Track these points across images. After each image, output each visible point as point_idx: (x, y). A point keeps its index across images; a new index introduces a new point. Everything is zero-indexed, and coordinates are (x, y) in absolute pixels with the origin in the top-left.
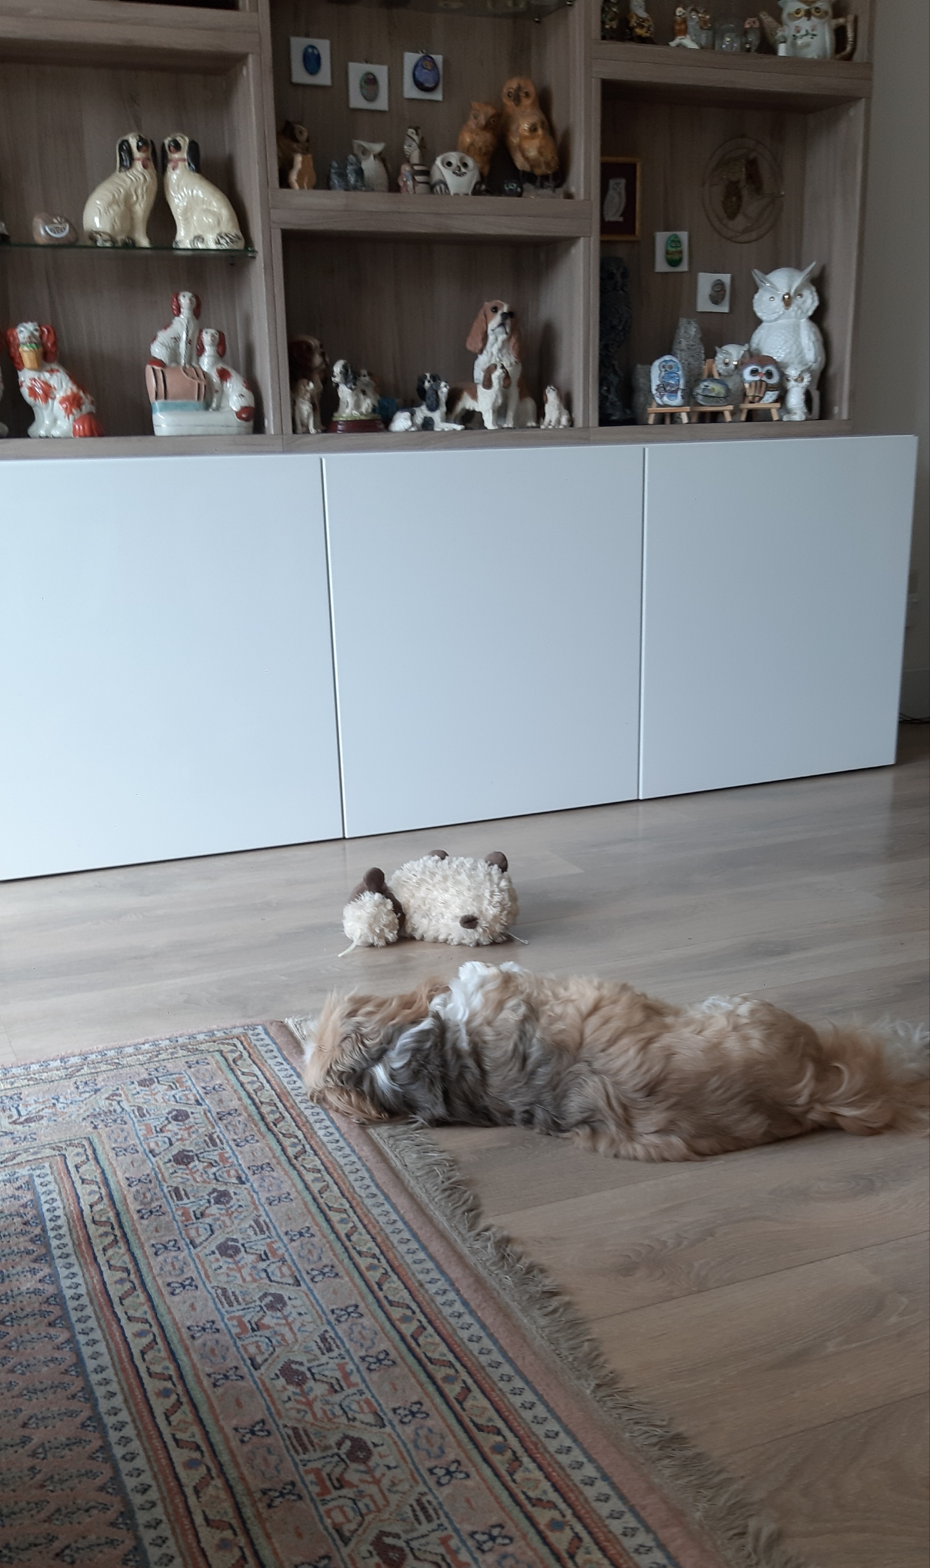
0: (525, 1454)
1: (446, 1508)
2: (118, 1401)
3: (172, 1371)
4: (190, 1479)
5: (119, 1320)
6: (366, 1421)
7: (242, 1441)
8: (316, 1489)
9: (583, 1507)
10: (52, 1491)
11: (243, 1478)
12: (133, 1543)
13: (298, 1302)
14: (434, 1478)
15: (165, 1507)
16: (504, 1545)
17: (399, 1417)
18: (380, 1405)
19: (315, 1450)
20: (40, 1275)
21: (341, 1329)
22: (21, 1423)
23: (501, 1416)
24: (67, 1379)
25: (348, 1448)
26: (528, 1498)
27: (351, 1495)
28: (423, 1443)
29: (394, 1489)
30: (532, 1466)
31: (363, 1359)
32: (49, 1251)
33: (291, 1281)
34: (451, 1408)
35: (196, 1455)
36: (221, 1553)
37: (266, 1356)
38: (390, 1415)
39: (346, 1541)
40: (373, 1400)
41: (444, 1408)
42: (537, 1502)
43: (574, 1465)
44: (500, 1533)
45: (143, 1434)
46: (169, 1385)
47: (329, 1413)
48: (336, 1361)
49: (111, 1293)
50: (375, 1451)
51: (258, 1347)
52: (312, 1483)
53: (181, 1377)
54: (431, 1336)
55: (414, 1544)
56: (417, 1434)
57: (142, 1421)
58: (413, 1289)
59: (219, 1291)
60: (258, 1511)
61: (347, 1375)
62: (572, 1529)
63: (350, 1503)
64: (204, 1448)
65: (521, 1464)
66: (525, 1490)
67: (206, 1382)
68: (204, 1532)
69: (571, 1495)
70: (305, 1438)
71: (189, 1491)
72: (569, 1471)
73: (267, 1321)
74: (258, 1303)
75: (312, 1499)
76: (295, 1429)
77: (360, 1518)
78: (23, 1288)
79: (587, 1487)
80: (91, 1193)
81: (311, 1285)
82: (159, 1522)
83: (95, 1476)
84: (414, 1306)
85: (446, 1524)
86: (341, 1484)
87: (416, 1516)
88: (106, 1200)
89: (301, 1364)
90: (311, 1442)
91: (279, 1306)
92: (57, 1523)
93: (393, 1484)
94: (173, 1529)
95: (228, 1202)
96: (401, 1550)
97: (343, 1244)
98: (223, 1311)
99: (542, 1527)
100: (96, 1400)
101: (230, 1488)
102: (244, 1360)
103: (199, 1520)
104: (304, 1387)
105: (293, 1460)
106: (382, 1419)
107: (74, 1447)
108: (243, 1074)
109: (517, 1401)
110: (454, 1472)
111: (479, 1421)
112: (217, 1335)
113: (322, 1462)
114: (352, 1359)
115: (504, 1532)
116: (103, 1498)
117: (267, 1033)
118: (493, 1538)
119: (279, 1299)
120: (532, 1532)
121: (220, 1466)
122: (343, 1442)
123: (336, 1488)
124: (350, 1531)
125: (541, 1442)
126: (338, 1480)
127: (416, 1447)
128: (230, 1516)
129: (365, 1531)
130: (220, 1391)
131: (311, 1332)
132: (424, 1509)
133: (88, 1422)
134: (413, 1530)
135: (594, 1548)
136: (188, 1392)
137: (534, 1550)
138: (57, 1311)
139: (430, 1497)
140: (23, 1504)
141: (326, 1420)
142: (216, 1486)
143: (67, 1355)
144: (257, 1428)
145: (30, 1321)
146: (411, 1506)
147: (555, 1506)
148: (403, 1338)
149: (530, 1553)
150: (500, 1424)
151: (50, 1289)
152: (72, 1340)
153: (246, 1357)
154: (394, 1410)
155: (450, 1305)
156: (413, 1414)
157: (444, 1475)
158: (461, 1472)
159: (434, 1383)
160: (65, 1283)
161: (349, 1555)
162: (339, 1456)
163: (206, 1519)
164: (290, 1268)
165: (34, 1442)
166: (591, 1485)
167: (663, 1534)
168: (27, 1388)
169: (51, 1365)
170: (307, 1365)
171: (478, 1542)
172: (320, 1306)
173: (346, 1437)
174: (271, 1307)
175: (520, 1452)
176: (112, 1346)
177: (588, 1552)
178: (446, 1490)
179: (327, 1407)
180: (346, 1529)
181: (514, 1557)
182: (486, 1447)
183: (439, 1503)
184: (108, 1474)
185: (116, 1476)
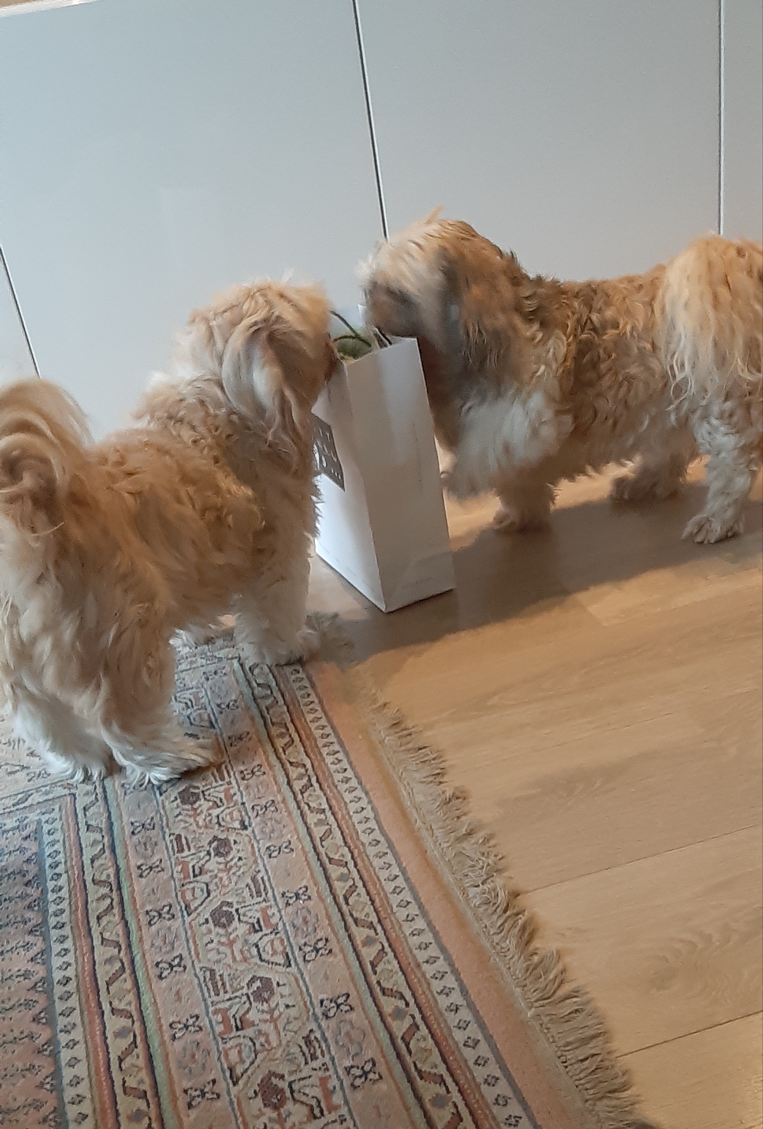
3: (147, 1085)
13: (285, 990)
20: (32, 952)
21: (328, 1028)
24: (41, 1095)
31: (348, 1070)
32: (45, 920)
33: (281, 959)
37: (247, 1064)
48: (320, 1073)
49: (98, 976)
51: (240, 1052)
53: (157, 1094)
54: (423, 1038)
58: (409, 972)
59: (208, 974)
67: (181, 1102)
73: (252, 1016)
74: (245, 991)
78: (14, 970)
80: (95, 842)
81: (302, 965)
84: (408, 995)
88: (107, 852)
89: (282, 1077)
91: (266, 995)
95: (228, 853)
97: (339, 910)
98: (209, 1001)
100: (67, 1124)
102: (223, 1070)
104: (282, 1110)
114: (336, 1070)
119: (267, 985)
130: (194, 1114)
131: (295, 1033)
136: (160, 1113)
138: (42, 999)
143: (45, 1062)
145: (15, 1015)
148: (392, 1041)
151: (40, 971)
152: (52, 1040)
153: (225, 1066)
155: (447, 995)
159: (422, 1107)
160: (56, 962)
164: (282, 941)
169: (28, 1075)
172: (310, 995)
174: (258, 996)
176: (91, 1049)
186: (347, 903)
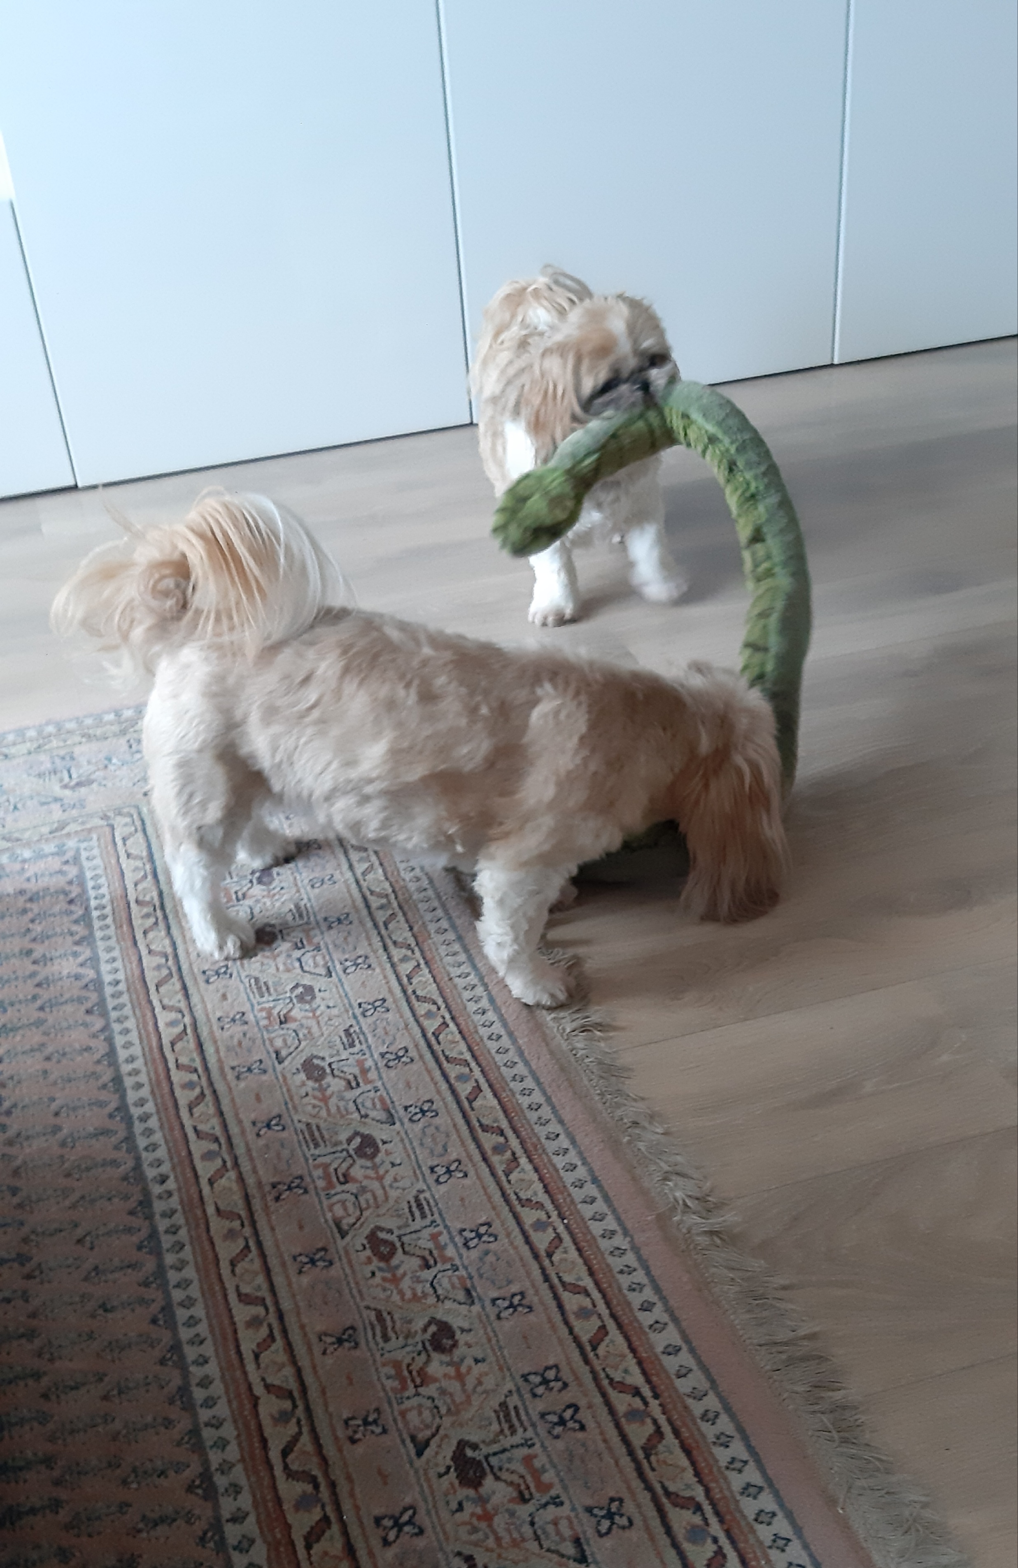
0: (524, 1155)
1: (440, 1205)
2: (145, 1092)
3: (198, 1064)
4: (205, 1170)
5: (153, 1009)
6: (378, 1117)
7: (258, 1135)
8: (321, 1184)
9: (569, 1209)
10: (78, 1179)
11: (255, 1171)
12: (149, 1231)
13: (326, 995)
14: (434, 1176)
15: (181, 1197)
16: (488, 1243)
17: (409, 1116)
18: (392, 1102)
19: (326, 1146)
20: (81, 959)
21: (365, 1023)
22: (53, 1112)
23: (507, 1117)
24: (99, 1068)
25: (358, 1144)
26: (519, 1199)
27: (355, 1191)
28: (428, 1140)
29: (396, 1185)
30: (529, 1167)
31: (383, 1055)
32: (91, 934)
33: (323, 971)
34: (460, 1107)
35: (214, 1147)
36: (228, 1242)
37: (291, 1049)
38: (402, 1112)
39: (343, 1234)
40: (387, 1098)
41: (453, 1107)
42: (526, 1203)
43: (568, 1167)
44: (487, 1231)
45: (166, 1125)
46: (194, 1077)
47: (342, 1108)
48: (357, 1057)
49: (147, 979)
50: (383, 1147)
51: (285, 1041)
52: (319, 1178)
53: (207, 1069)
54: (452, 1033)
55: (405, 1239)
56: (424, 1133)
58: (442, 984)
59: (253, 981)
60: (266, 1203)
61: (365, 1071)
62: (555, 1229)
63: (353, 1198)
64: (223, 1140)
65: (518, 1165)
66: (516, 1191)
67: (230, 1076)
68: (214, 1221)
69: (560, 1196)
70: (317, 1134)
71: (204, 1182)
72: (562, 1172)
73: (295, 1013)
74: (288, 995)
75: (317, 1194)
76: (308, 1125)
77: (359, 1213)
78: (65, 973)
79: (576, 1189)
80: (136, 869)
81: (343, 976)
82: (173, 1212)
83: (118, 1166)
84: (440, 1001)
85: (439, 1221)
86: (346, 1179)
87: (411, 1211)
88: (150, 877)
89: (323, 1059)
90: (322, 1137)
91: (308, 998)
92: (81, 1209)
93: (395, 1180)
94: (187, 1219)
95: (270, 883)
96: (392, 1244)
97: (379, 933)
98: (255, 1002)
99: (527, 1227)
100: (125, 1090)
101: (241, 1179)
102: (268, 1053)
103: (211, 1210)
104: (323, 1083)
106: (392, 1115)
107: (101, 1138)
109: (525, 1101)
110: (453, 1171)
111: (485, 1121)
112: (246, 1027)
113: (332, 1157)
114: (372, 1056)
115: (491, 1230)
116: (124, 1187)
118: (479, 1236)
119: (309, 989)
120: (517, 1231)
121: (236, 1158)
122: (353, 1138)
123: (341, 1183)
124: (348, 1225)
125: (541, 1142)
126: (344, 1175)
127: (422, 1144)
128: (240, 1208)
129: (362, 1225)
130: (242, 1085)
131: (336, 1026)
132: (420, 1206)
133: (116, 1113)
134: (407, 1225)
135: (572, 1248)
136: (211, 1084)
137: (516, 1248)
138: (94, 996)
139: (427, 1195)
140: (50, 1192)
141: (339, 1116)
142: (229, 1178)
143: (101, 1044)
144: (273, 1122)
145: (69, 1008)
146: (408, 1203)
147: (542, 1208)
148: (424, 1035)
149: (512, 1251)
150: (504, 1125)
151: (91, 974)
152: (106, 1028)
153: (271, 1050)
154: (406, 1108)
155: (476, 1002)
156: (423, 1112)
157: (444, 1174)
158: (460, 1171)
159: (448, 1081)
160: (105, 968)
161: (345, 1248)
162: (348, 1152)
163: (218, 1210)
165: (65, 1130)
166: (581, 1187)
167: (640, 1238)
168: (61, 1077)
169: (86, 1054)
170: (328, 1060)
171: (465, 1238)
172: (348, 999)
173: (357, 1133)
174: (301, 998)
175: (519, 1152)
176: (144, 1036)
177: (566, 1252)
178: (443, 1188)
179: (342, 1104)
180: (345, 1223)
181: (495, 1254)
182: (488, 1147)
183: (435, 1201)
184: (131, 1164)
185: (138, 1166)
186: (387, 928)
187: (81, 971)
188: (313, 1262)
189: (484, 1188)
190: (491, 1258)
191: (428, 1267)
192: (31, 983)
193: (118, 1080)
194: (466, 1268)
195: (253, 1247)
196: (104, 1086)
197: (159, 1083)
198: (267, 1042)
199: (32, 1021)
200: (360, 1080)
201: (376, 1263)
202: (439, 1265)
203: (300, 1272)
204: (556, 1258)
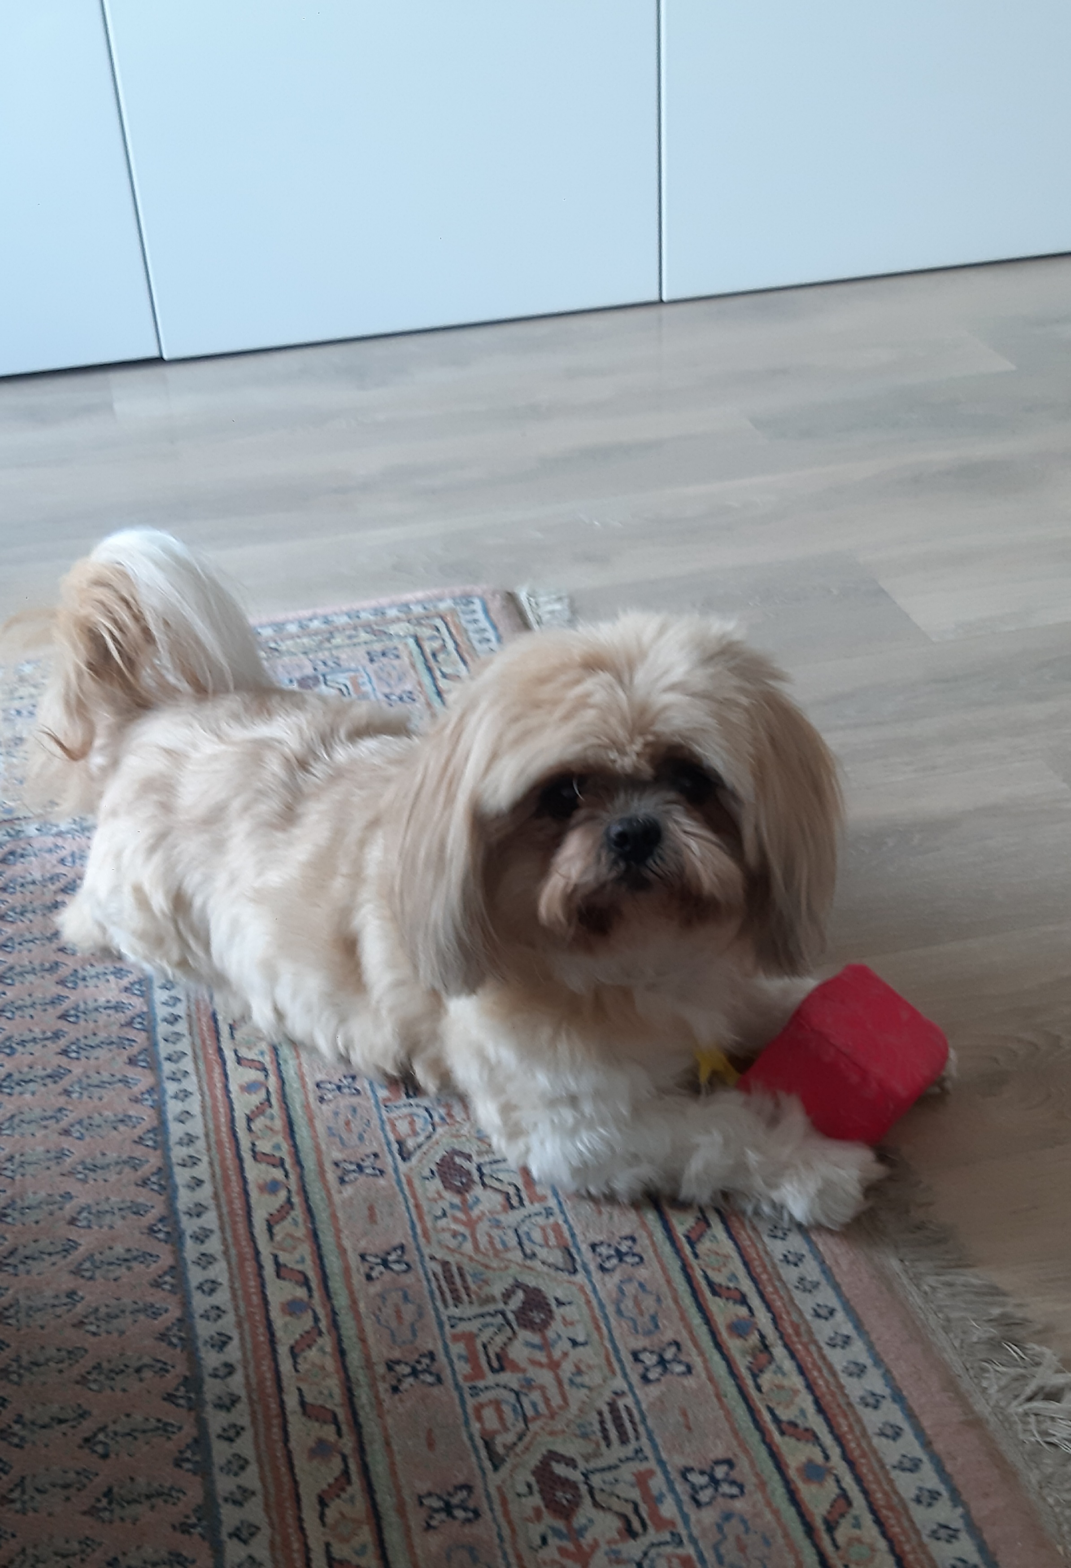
0: (780, 1342)
1: (650, 1422)
2: (205, 1193)
3: (285, 1152)
4: (287, 1331)
5: (224, 1063)
6: (551, 1260)
7: (369, 1278)
8: (463, 1368)
9: (859, 1445)
10: (94, 1334)
11: (363, 1340)
12: (194, 1432)
14: (640, 1368)
15: (247, 1377)
16: (733, 1497)
17: (599, 1260)
18: (573, 1235)
19: (471, 1303)
22: (68, 1217)
23: (750, 1273)
25: (519, 1304)
26: (776, 1420)
27: (515, 1386)
28: (628, 1305)
29: (578, 1380)
30: (788, 1365)
34: (678, 1251)
35: (301, 1293)
36: (315, 1463)
37: (421, 1139)
38: (588, 1255)
39: (496, 1462)
40: (565, 1228)
41: (667, 1249)
42: (789, 1428)
43: (853, 1368)
44: (727, 1474)
45: (233, 1251)
46: (279, 1174)
47: (497, 1241)
50: (558, 1312)
51: (412, 1123)
52: (460, 1357)
53: (298, 1163)
55: (596, 1480)
56: (621, 1291)
57: (234, 1231)
60: (377, 1397)
61: (531, 1182)
62: (838, 1481)
63: (512, 1398)
64: (314, 1283)
65: (771, 1359)
66: (771, 1405)
67: (331, 1176)
68: (296, 1423)
69: (842, 1421)
70: (458, 1281)
71: (283, 1351)
72: (844, 1379)
75: (457, 1386)
76: (445, 1264)
77: (523, 1426)
78: (102, 1000)
79: (869, 1410)
82: (235, 1400)
83: (156, 1315)
85: (648, 1451)
86: (502, 1364)
87: (604, 1430)
89: (469, 1158)
90: (467, 1288)
92: (94, 1386)
93: (579, 1372)
94: (253, 1414)
96: (574, 1486)
99: (792, 1473)
100: (175, 1189)
101: (341, 1353)
102: (389, 1144)
103: (292, 1402)
104: (468, 1196)
105: (438, 1316)
106: (573, 1259)
107: (134, 1265)
108: (444, 675)
109: (776, 1249)
110: (669, 1362)
111: (716, 1278)
113: (480, 1322)
115: (734, 1475)
116: (164, 1352)
117: (486, 611)
118: (715, 1482)
120: (774, 1479)
121: (334, 1314)
122: (514, 1292)
123: (493, 1370)
124: (505, 1446)
125: (805, 1321)
127: (619, 1312)
128: (336, 1403)
129: (527, 1449)
130: (349, 1191)
132: (617, 1420)
133: (160, 1226)
134: (597, 1454)
135: (867, 1519)
136: (302, 1189)
137: (776, 1512)
138: (141, 1038)
139: (629, 1401)
140: (51, 1352)
141: (491, 1253)
142: (322, 1349)
143: (145, 1114)
144: (392, 1257)
146: (600, 1413)
147: (815, 1438)
149: (769, 1516)
150: (746, 1286)
151: (137, 1004)
152: (156, 1089)
153: (392, 1137)
154: (593, 1247)
156: (620, 1255)
157: (655, 1366)
158: (680, 1362)
161: (499, 1488)
162: (503, 1314)
163: (303, 1403)
165: (81, 1249)
166: (876, 1407)
167: (980, 1509)
168: (82, 1163)
169: (122, 1128)
170: (476, 1160)
171: (693, 1487)
173: (518, 1285)
175: (772, 1338)
176: (208, 1104)
177: (857, 1525)
178: (654, 1391)
179: (495, 1233)
180: (500, 1442)
181: (744, 1521)
182: (721, 1323)
183: (641, 1412)
184: (175, 1312)
185: (185, 1321)
187: (124, 998)
188: (448, 1509)
189: (719, 1397)
190: (733, 1528)
191: (633, 1535)
192: (53, 1012)
193: (165, 1171)
194: (694, 1541)
195: (355, 1477)
196: (144, 1183)
197: (226, 1179)
198: (388, 1128)
199: (49, 1071)
200: (524, 1195)
201: (549, 1519)
202: (651, 1530)
203: (429, 1527)
204: (843, 1533)
